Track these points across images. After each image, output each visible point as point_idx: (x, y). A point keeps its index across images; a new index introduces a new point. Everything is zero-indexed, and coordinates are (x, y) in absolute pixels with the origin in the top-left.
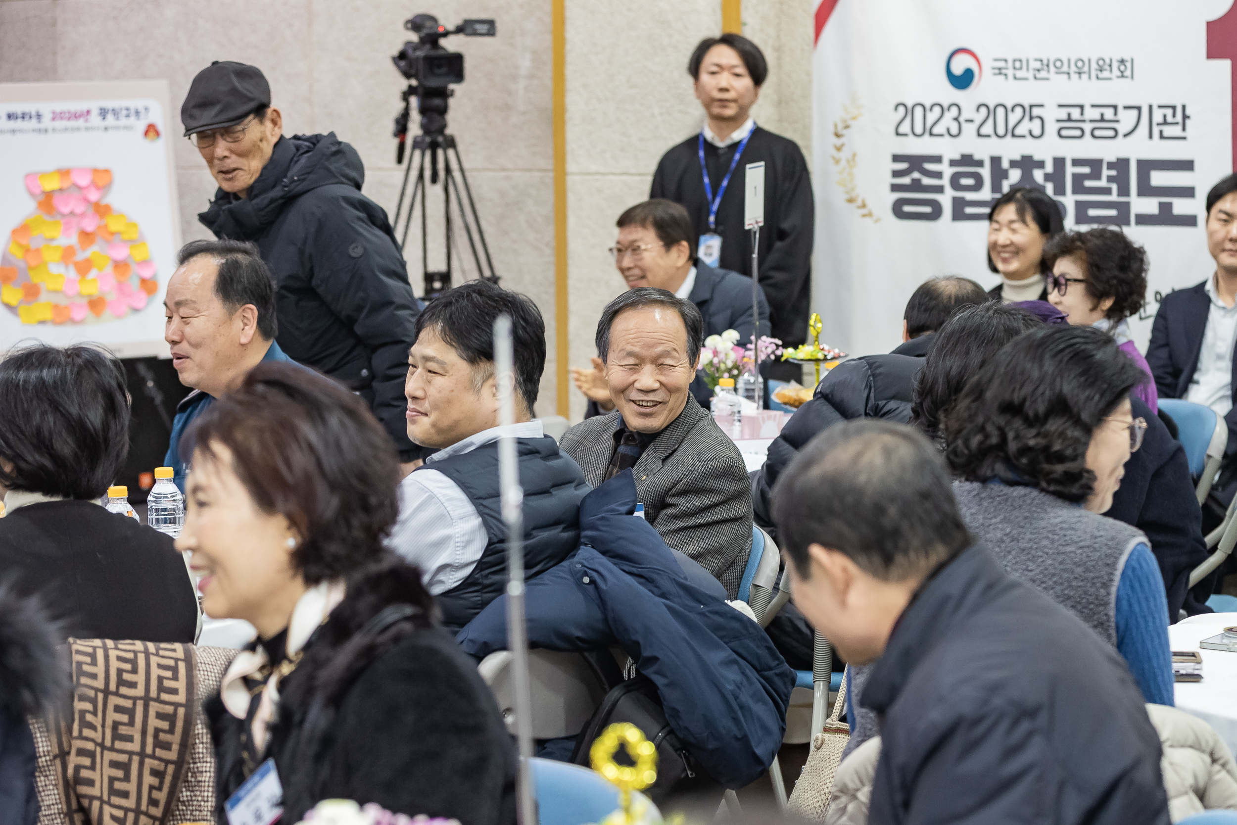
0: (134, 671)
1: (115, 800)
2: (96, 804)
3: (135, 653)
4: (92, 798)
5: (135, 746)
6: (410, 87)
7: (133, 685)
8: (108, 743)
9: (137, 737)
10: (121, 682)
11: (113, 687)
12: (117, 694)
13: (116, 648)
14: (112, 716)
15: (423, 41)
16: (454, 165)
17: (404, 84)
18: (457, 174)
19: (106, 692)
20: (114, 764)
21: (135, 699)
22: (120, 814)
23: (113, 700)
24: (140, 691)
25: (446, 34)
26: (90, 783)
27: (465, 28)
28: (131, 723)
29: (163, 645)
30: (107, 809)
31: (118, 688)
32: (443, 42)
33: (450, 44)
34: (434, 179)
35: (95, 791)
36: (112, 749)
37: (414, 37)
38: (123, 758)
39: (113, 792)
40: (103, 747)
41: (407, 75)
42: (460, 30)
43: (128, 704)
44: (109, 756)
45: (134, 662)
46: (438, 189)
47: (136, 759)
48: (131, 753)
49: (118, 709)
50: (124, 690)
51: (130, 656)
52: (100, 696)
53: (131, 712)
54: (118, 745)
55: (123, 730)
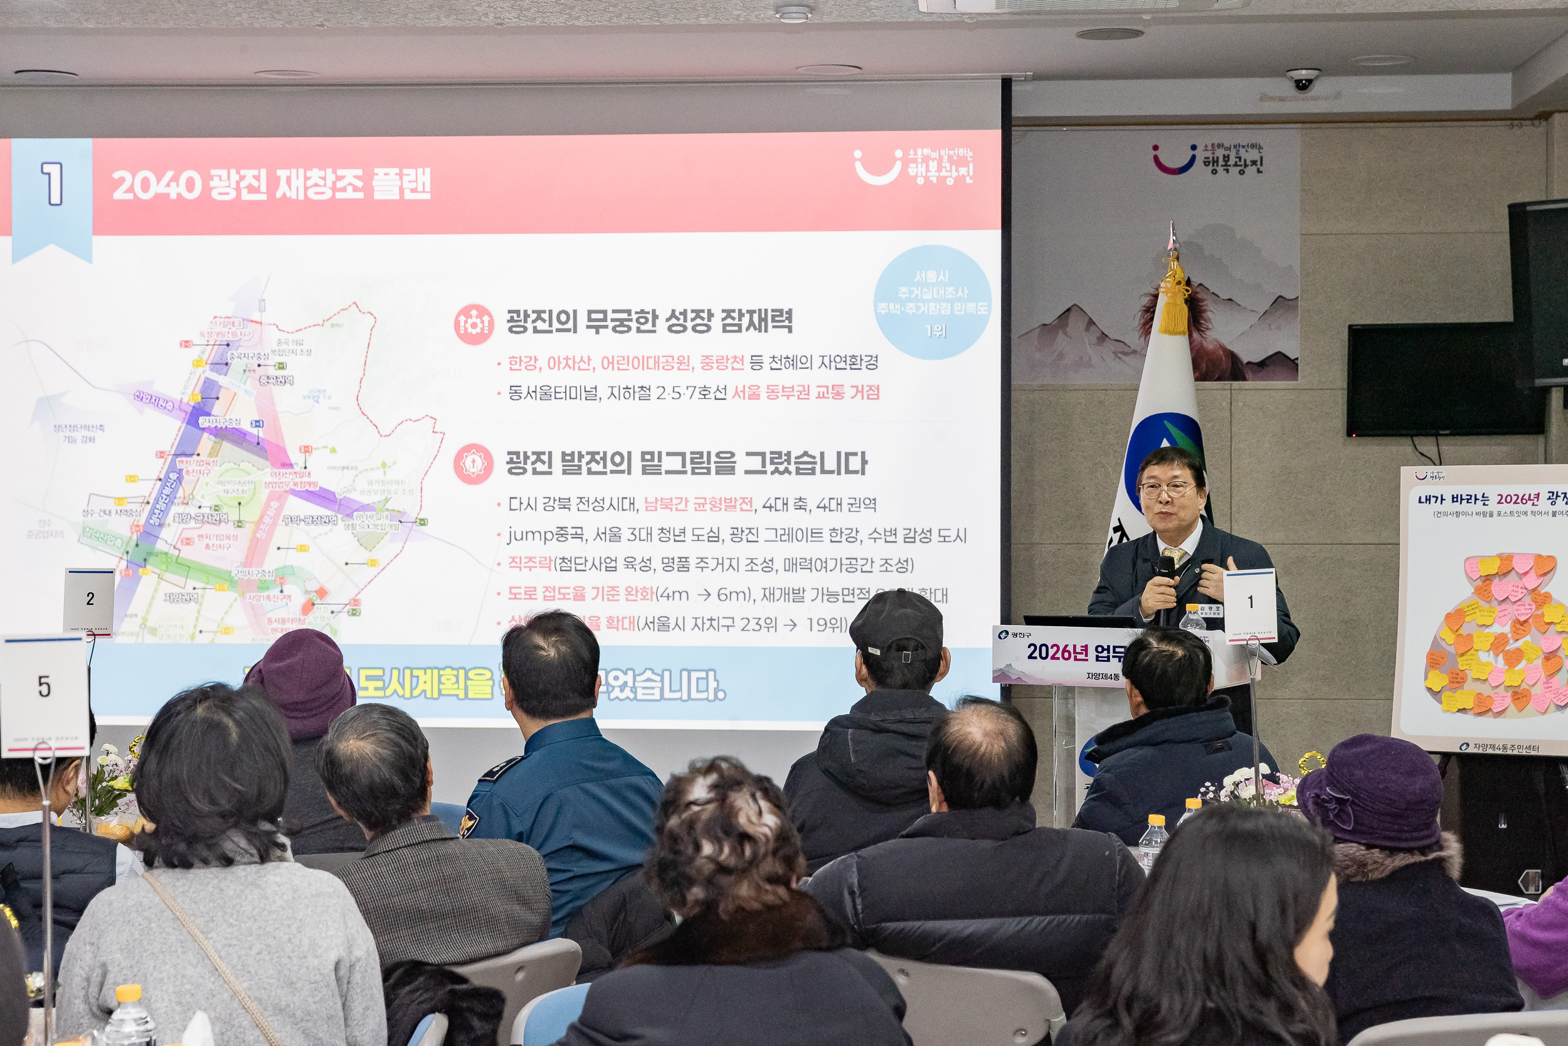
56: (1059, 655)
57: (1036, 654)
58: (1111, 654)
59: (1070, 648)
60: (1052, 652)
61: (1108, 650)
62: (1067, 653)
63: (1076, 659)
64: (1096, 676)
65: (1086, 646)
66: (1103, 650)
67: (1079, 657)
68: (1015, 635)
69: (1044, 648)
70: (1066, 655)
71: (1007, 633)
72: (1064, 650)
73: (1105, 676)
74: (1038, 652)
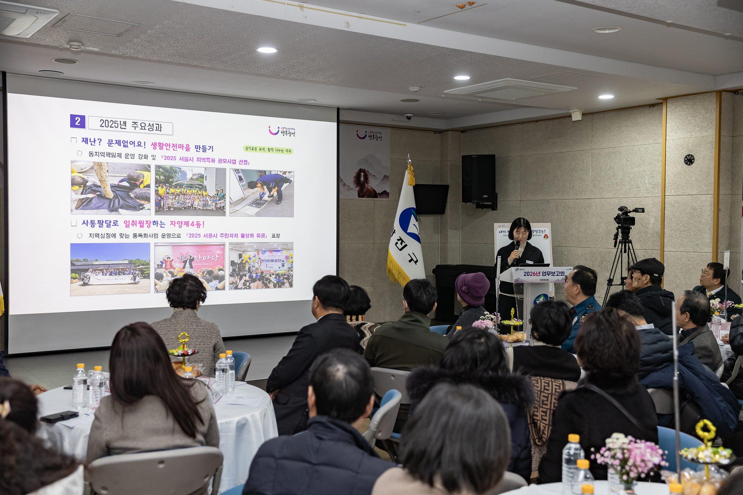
0: (549, 386)
1: (543, 421)
2: (539, 422)
3: (549, 381)
4: (538, 420)
5: (548, 407)
6: (619, 226)
7: (548, 390)
8: (541, 406)
9: (549, 404)
10: (545, 389)
11: (543, 390)
12: (544, 392)
13: (544, 379)
14: (542, 398)
15: (623, 214)
16: (631, 248)
17: (617, 225)
18: (632, 250)
19: (541, 391)
20: (543, 412)
21: (548, 394)
22: (544, 425)
23: (543, 394)
24: (550, 392)
25: (630, 212)
26: (537, 416)
27: (636, 210)
28: (547, 400)
29: (556, 380)
30: (541, 424)
31: (544, 391)
32: (629, 214)
33: (631, 215)
34: (625, 252)
35: (538, 418)
36: (542, 407)
37: (621, 213)
38: (545, 410)
39: (542, 419)
40: (540, 407)
41: (618, 223)
42: (634, 211)
43: (546, 395)
44: (541, 409)
45: (548, 384)
46: (626, 254)
47: (548, 410)
48: (547, 409)
49: (544, 396)
50: (546, 391)
51: (547, 382)
52: (539, 392)
53: (547, 397)
54: (544, 406)
55: (545, 402)
56: (532, 275)
57: (526, 275)
58: (546, 274)
59: (535, 273)
60: (530, 274)
61: (546, 273)
62: (534, 274)
63: (537, 275)
64: (542, 280)
65: (540, 272)
66: (544, 273)
67: (538, 275)
68: (520, 270)
69: (528, 273)
70: (534, 275)
71: (518, 269)
72: (534, 273)
73: (545, 280)
74: (527, 274)
